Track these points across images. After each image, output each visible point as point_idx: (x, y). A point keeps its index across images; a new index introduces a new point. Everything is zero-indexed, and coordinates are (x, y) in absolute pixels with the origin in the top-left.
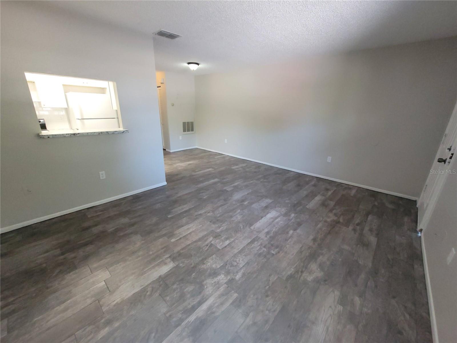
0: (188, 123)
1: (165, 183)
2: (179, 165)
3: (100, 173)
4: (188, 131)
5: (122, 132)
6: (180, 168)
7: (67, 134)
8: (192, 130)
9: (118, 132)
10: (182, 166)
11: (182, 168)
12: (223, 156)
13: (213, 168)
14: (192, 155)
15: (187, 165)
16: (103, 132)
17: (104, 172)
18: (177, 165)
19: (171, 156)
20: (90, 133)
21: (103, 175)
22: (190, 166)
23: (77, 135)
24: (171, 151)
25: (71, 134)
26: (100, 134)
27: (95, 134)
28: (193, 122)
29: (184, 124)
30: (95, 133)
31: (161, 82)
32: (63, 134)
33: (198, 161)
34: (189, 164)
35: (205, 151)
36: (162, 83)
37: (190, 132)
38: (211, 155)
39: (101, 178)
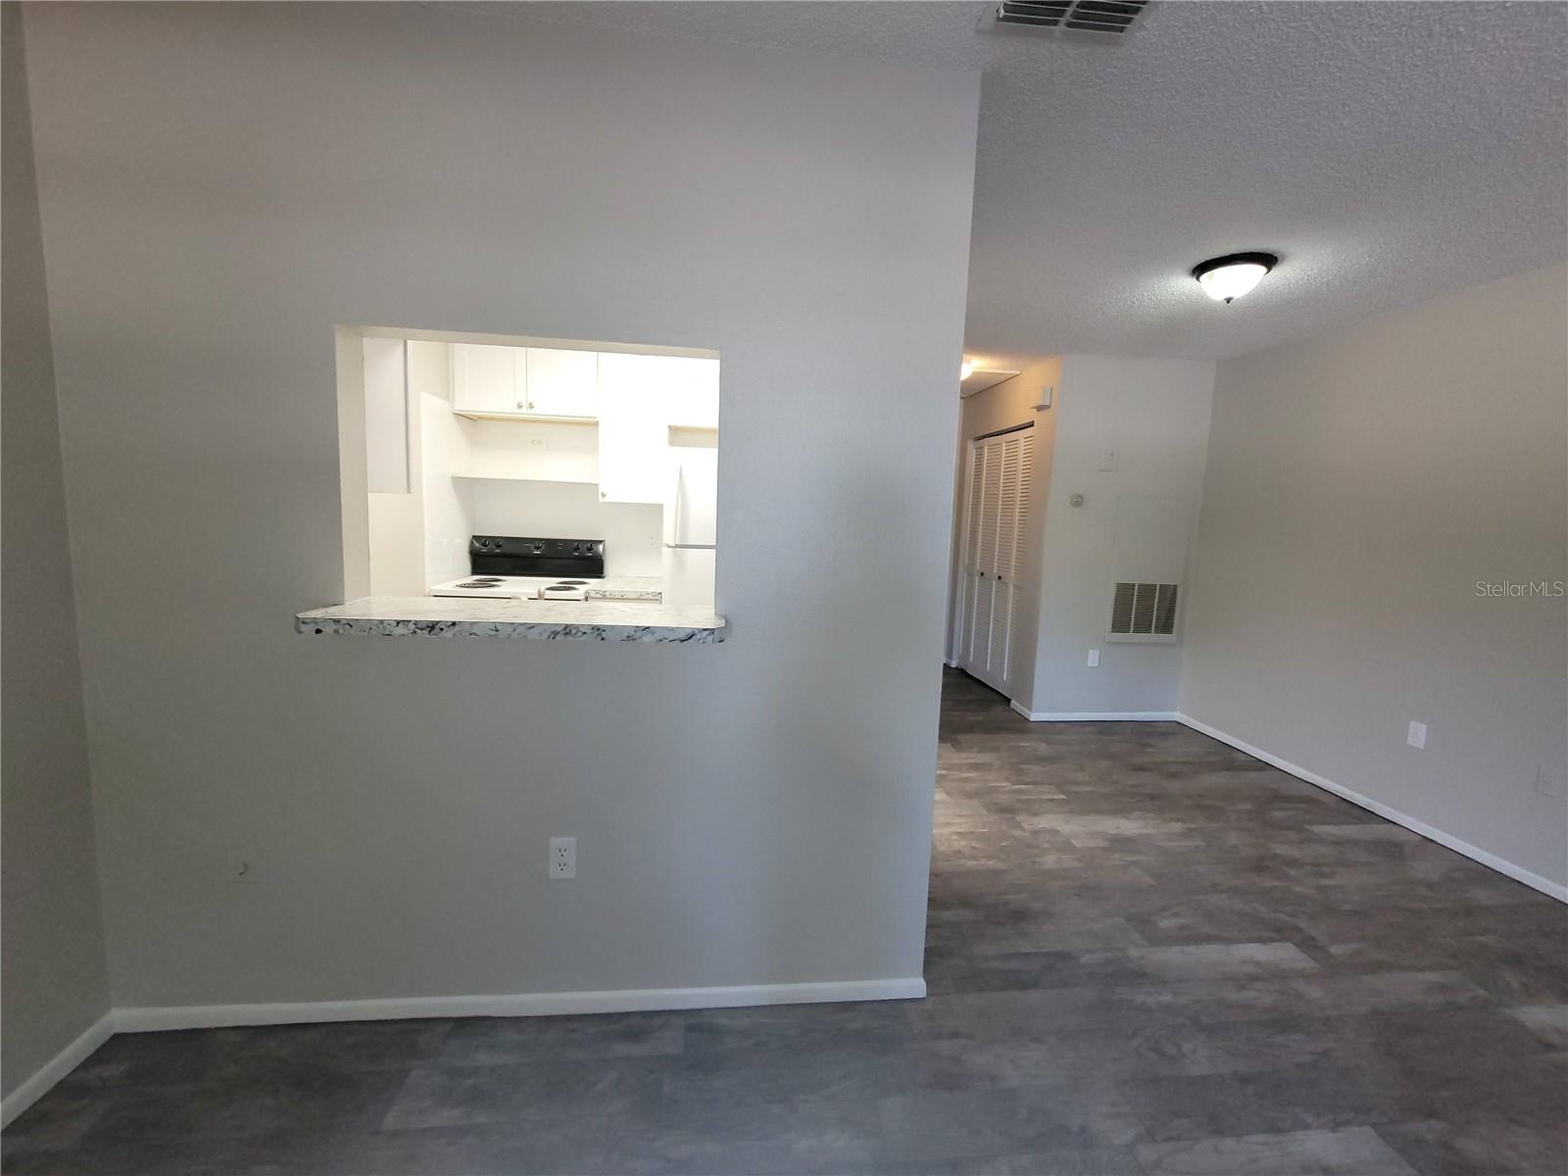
0: (1147, 590)
1: (913, 986)
2: (1054, 832)
3: (556, 842)
4: (1143, 627)
5: (682, 636)
6: (1050, 861)
7: (398, 623)
8: (1166, 627)
9: (658, 636)
10: (1066, 847)
11: (1068, 862)
12: (1381, 830)
13: (1308, 945)
14: (1142, 768)
15: (1101, 843)
16: (577, 627)
17: (573, 839)
18: (1044, 822)
19: (1026, 744)
20: (509, 630)
21: (564, 853)
22: (1118, 858)
23: (443, 633)
24: (1035, 716)
25: (416, 623)
26: (557, 638)
27: (533, 634)
28: (1175, 587)
29: (1124, 592)
30: (532, 627)
31: (1040, 403)
32: (382, 622)
33: (1176, 827)
34: (1119, 843)
35: (1228, 758)
36: (1040, 408)
37: (1153, 637)
38: (1278, 798)
39: (554, 873)
